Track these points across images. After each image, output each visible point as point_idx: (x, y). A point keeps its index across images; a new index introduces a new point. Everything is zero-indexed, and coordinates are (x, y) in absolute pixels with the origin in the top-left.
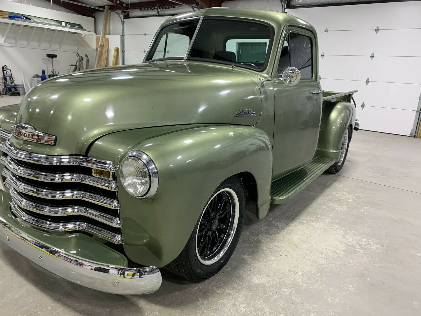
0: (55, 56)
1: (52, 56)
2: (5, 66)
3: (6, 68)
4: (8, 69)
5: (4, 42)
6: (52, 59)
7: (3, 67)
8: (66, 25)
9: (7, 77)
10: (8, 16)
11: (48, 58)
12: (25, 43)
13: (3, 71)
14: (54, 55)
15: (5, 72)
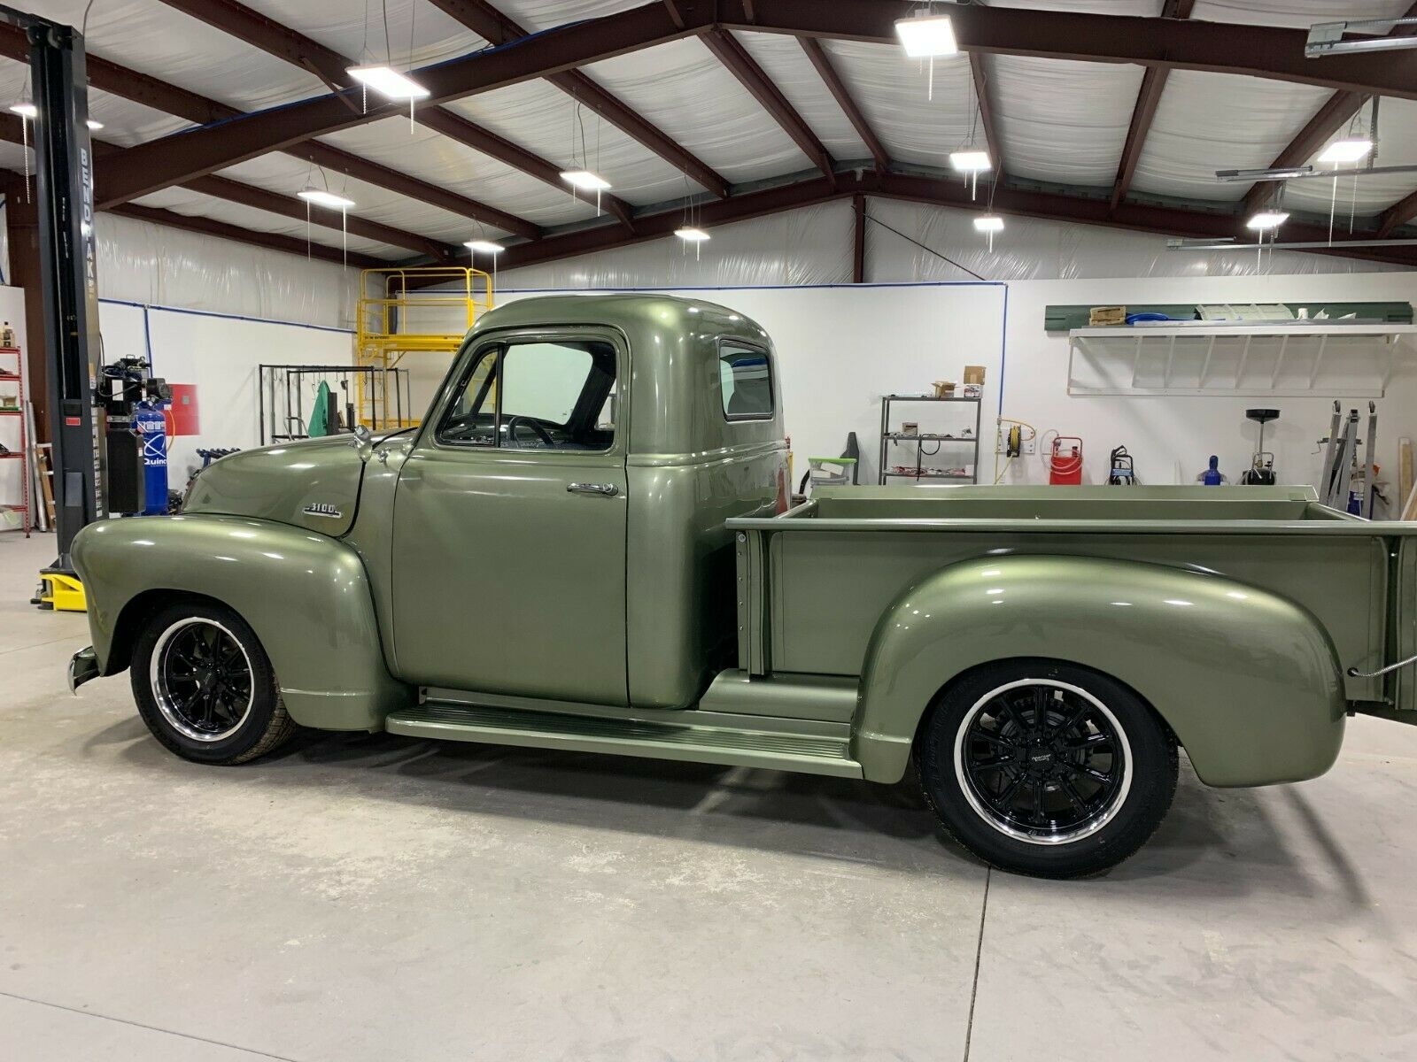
0: (1274, 414)
1: (1263, 416)
2: (1122, 447)
3: (1123, 453)
4: (1128, 456)
5: (1134, 385)
6: (1262, 423)
7: (1114, 452)
8: (1311, 315)
9: (1120, 478)
10: (1122, 319)
11: (1249, 420)
12: (1196, 381)
13: (1113, 460)
14: (1267, 411)
15: (1117, 464)
